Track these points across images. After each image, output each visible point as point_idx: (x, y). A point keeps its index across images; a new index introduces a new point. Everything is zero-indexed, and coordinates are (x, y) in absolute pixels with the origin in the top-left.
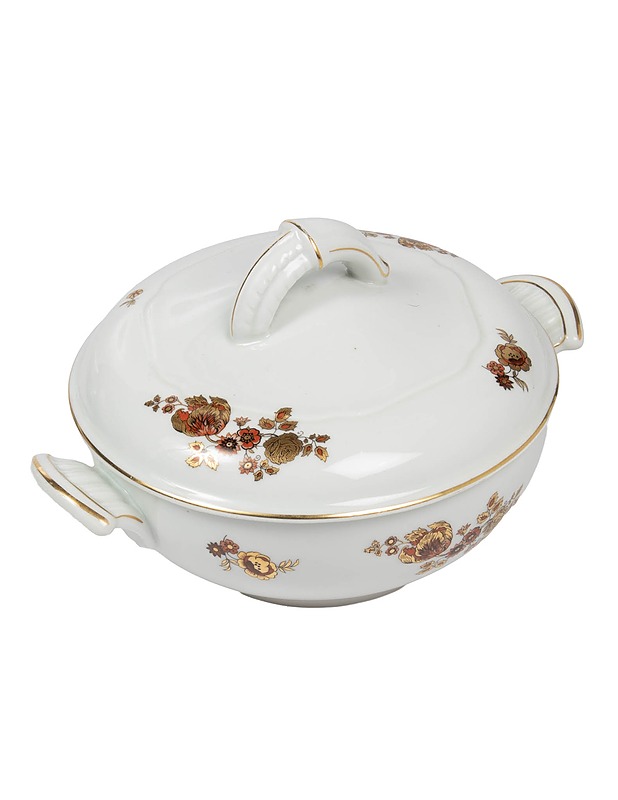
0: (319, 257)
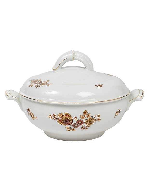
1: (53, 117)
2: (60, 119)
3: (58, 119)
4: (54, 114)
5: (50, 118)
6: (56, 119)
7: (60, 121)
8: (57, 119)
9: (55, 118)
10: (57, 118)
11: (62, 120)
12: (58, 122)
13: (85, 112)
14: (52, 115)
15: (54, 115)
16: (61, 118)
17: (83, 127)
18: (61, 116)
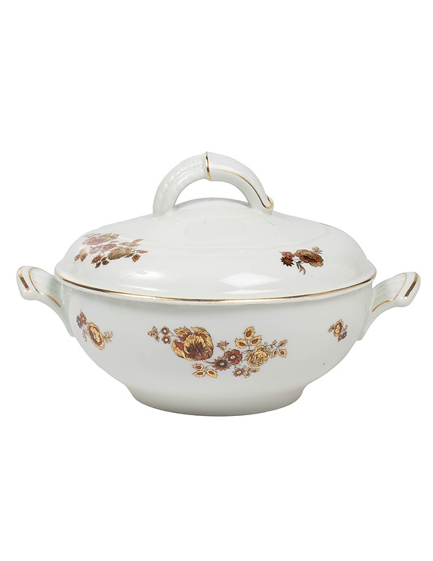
0: (208, 171)
1: (161, 336)
2: (179, 341)
3: (175, 342)
4: (165, 328)
5: (153, 338)
6: (169, 342)
7: (179, 345)
8: (171, 342)
9: (166, 340)
10: (173, 339)
11: (186, 344)
12: (174, 349)
13: (250, 331)
14: (159, 330)
15: (165, 330)
16: (184, 338)
17: (239, 370)
18: (185, 334)
